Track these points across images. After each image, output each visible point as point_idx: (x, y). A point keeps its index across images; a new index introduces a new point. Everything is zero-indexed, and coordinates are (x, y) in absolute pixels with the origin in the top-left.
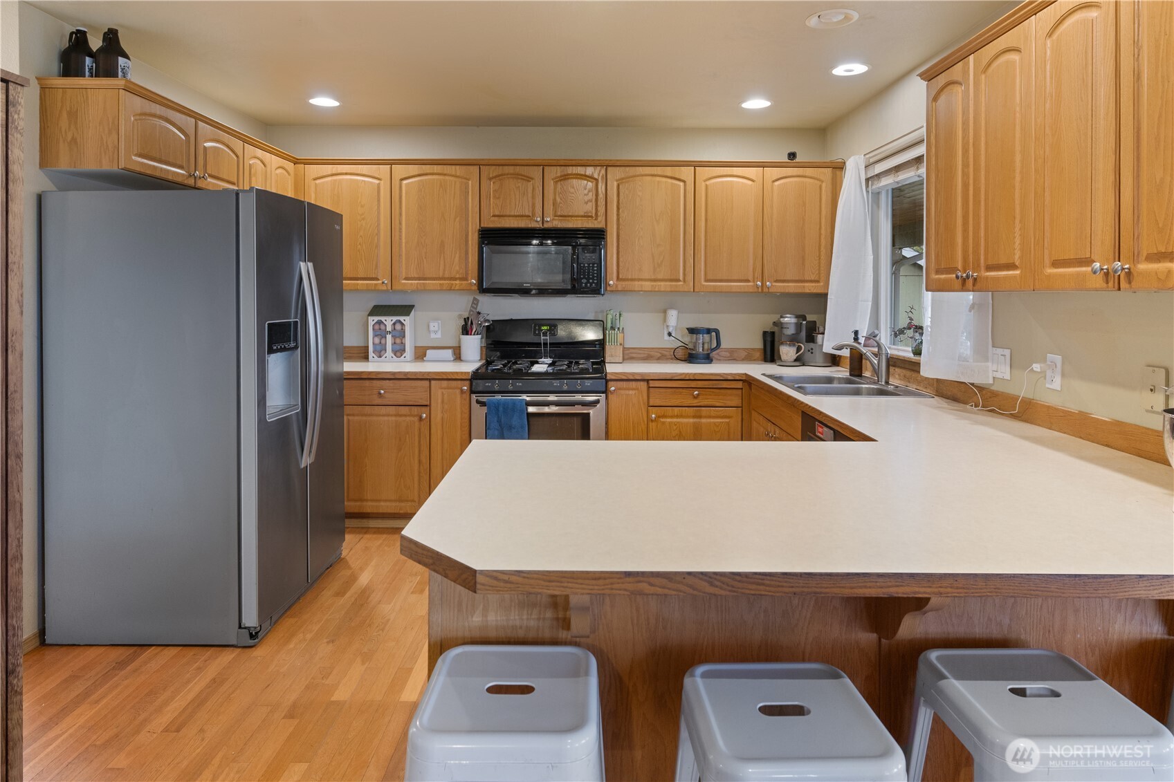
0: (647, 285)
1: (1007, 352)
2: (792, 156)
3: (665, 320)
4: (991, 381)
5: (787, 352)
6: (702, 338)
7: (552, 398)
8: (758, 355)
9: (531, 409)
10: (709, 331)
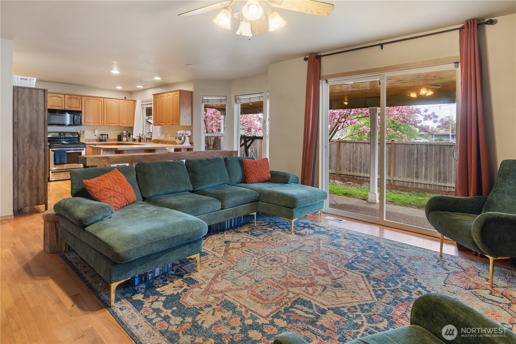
0: (92, 124)
1: (164, 135)
2: (125, 98)
3: (94, 132)
4: (162, 139)
5: (124, 139)
6: (104, 136)
7: (72, 149)
8: (116, 140)
10: (106, 135)
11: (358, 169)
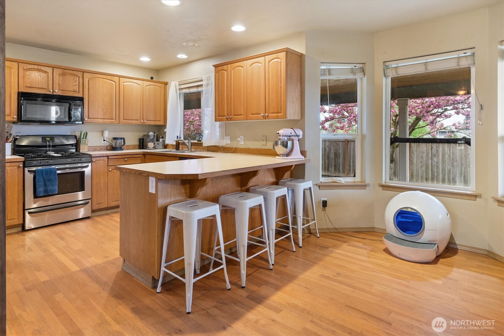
0: (101, 121)
1: (229, 137)
2: (152, 78)
3: (103, 135)
4: (225, 145)
5: (151, 145)
6: (119, 141)
7: (67, 166)
8: (137, 147)
9: (59, 172)
10: (121, 139)
11: (441, 177)
